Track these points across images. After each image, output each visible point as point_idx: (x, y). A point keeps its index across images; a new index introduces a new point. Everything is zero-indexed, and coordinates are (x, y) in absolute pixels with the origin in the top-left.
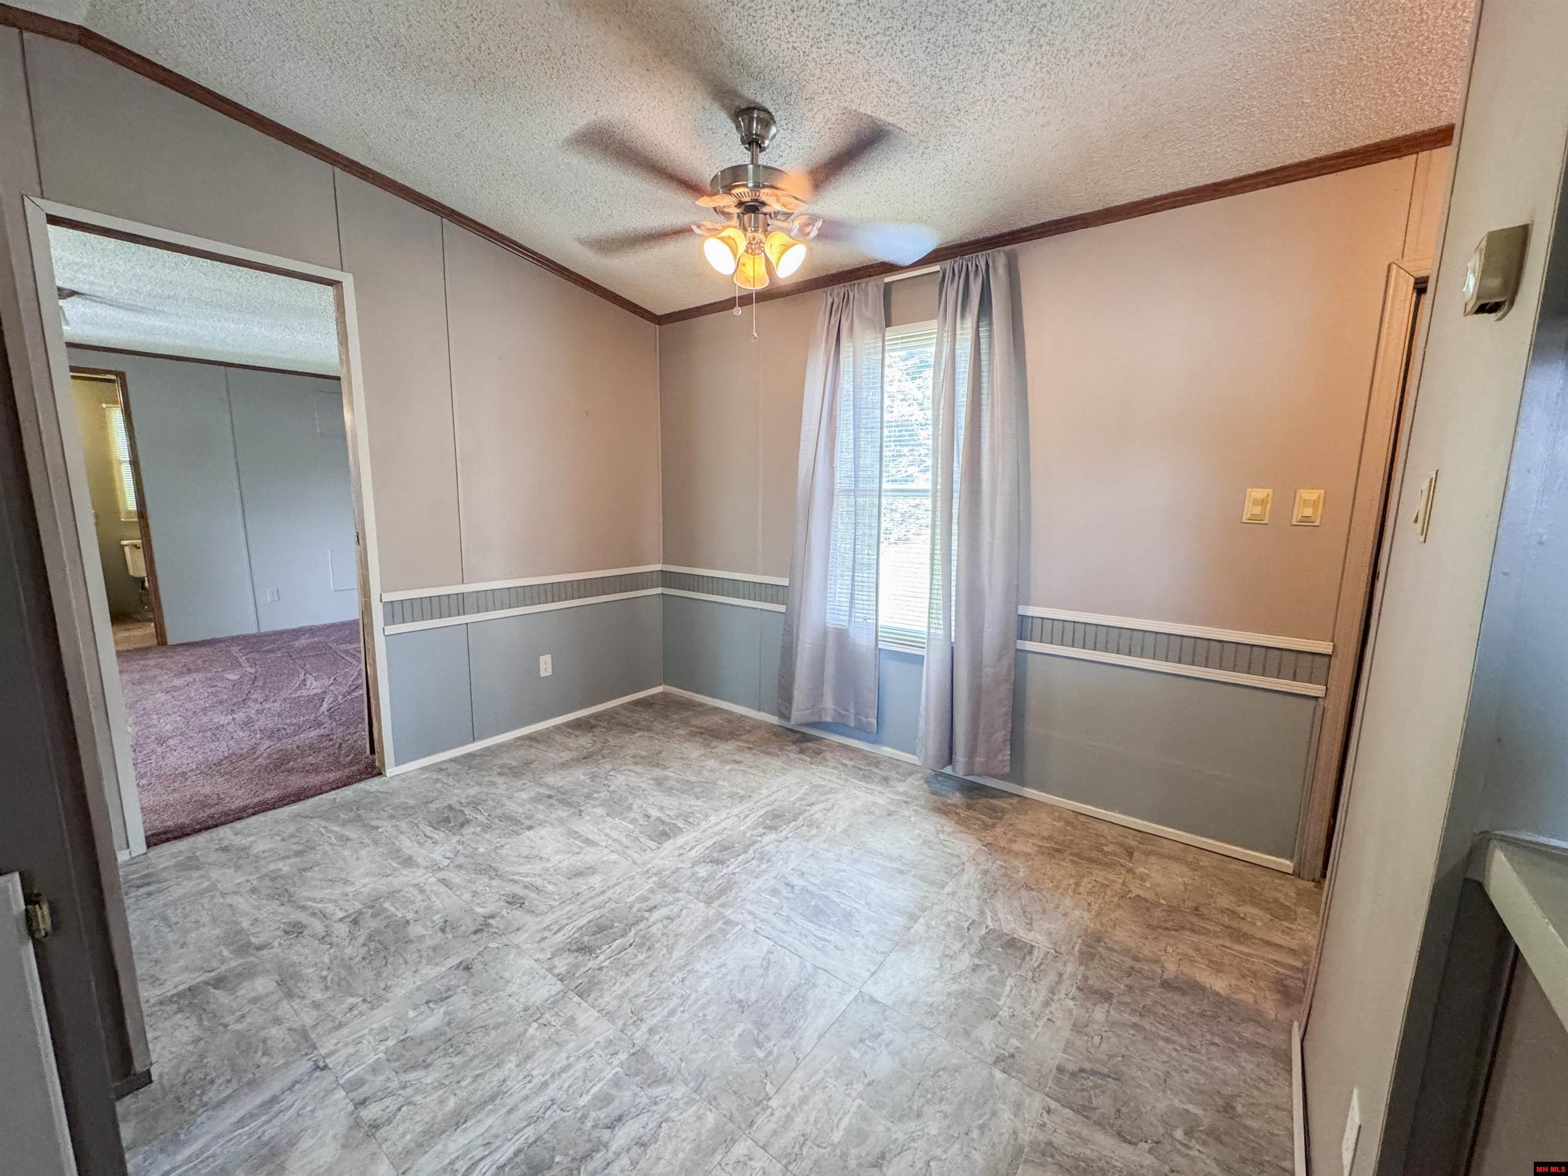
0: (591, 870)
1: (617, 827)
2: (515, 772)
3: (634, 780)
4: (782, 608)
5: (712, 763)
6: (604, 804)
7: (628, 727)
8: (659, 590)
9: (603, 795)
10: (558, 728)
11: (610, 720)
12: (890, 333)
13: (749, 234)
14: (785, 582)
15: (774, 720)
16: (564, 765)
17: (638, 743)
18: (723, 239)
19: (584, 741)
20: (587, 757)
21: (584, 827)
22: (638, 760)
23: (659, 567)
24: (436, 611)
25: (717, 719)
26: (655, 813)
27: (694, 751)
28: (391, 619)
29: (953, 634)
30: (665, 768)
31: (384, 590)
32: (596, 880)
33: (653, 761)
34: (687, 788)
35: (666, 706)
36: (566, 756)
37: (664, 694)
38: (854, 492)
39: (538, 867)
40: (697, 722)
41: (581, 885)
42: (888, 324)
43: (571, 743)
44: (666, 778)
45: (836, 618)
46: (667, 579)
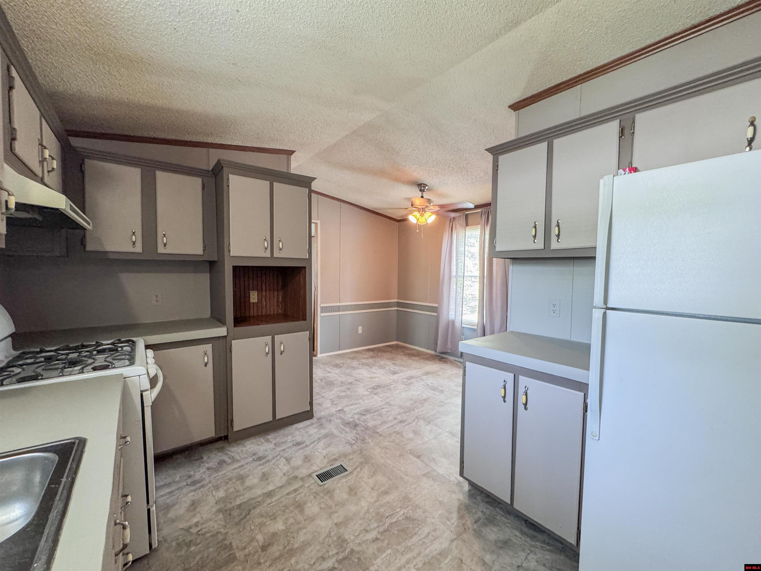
0: (375, 378)
1: (382, 371)
2: (353, 358)
3: (386, 363)
4: (436, 314)
5: (410, 361)
6: (378, 366)
7: (384, 351)
8: (396, 308)
9: (378, 365)
10: (364, 350)
11: (379, 350)
12: (467, 228)
13: (421, 212)
14: (436, 305)
15: (433, 352)
16: (366, 358)
17: (388, 355)
18: (413, 216)
19: (371, 353)
20: (373, 357)
21: (373, 370)
22: (387, 359)
23: (396, 300)
24: (332, 311)
25: (414, 351)
26: (392, 369)
27: (405, 358)
28: (322, 312)
29: (485, 321)
30: (396, 361)
31: (321, 303)
32: (377, 379)
33: (393, 359)
34: (403, 366)
35: (397, 347)
36: (366, 356)
37: (396, 344)
38: (456, 277)
39: (362, 376)
40: (407, 352)
41: (373, 380)
42: (467, 225)
43: (367, 353)
44: (396, 363)
45: (452, 316)
46: (399, 304)
